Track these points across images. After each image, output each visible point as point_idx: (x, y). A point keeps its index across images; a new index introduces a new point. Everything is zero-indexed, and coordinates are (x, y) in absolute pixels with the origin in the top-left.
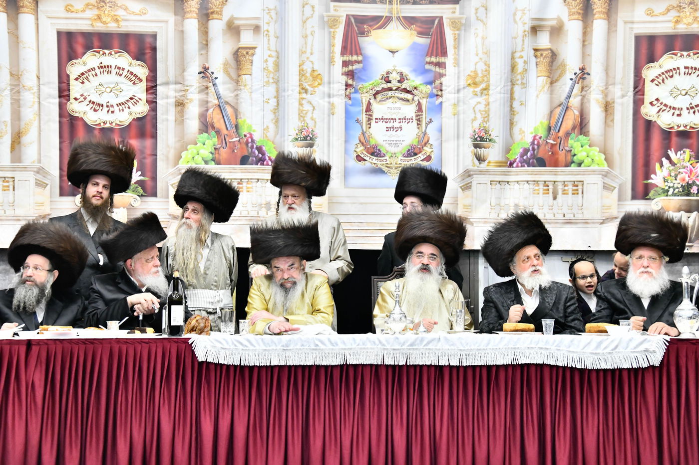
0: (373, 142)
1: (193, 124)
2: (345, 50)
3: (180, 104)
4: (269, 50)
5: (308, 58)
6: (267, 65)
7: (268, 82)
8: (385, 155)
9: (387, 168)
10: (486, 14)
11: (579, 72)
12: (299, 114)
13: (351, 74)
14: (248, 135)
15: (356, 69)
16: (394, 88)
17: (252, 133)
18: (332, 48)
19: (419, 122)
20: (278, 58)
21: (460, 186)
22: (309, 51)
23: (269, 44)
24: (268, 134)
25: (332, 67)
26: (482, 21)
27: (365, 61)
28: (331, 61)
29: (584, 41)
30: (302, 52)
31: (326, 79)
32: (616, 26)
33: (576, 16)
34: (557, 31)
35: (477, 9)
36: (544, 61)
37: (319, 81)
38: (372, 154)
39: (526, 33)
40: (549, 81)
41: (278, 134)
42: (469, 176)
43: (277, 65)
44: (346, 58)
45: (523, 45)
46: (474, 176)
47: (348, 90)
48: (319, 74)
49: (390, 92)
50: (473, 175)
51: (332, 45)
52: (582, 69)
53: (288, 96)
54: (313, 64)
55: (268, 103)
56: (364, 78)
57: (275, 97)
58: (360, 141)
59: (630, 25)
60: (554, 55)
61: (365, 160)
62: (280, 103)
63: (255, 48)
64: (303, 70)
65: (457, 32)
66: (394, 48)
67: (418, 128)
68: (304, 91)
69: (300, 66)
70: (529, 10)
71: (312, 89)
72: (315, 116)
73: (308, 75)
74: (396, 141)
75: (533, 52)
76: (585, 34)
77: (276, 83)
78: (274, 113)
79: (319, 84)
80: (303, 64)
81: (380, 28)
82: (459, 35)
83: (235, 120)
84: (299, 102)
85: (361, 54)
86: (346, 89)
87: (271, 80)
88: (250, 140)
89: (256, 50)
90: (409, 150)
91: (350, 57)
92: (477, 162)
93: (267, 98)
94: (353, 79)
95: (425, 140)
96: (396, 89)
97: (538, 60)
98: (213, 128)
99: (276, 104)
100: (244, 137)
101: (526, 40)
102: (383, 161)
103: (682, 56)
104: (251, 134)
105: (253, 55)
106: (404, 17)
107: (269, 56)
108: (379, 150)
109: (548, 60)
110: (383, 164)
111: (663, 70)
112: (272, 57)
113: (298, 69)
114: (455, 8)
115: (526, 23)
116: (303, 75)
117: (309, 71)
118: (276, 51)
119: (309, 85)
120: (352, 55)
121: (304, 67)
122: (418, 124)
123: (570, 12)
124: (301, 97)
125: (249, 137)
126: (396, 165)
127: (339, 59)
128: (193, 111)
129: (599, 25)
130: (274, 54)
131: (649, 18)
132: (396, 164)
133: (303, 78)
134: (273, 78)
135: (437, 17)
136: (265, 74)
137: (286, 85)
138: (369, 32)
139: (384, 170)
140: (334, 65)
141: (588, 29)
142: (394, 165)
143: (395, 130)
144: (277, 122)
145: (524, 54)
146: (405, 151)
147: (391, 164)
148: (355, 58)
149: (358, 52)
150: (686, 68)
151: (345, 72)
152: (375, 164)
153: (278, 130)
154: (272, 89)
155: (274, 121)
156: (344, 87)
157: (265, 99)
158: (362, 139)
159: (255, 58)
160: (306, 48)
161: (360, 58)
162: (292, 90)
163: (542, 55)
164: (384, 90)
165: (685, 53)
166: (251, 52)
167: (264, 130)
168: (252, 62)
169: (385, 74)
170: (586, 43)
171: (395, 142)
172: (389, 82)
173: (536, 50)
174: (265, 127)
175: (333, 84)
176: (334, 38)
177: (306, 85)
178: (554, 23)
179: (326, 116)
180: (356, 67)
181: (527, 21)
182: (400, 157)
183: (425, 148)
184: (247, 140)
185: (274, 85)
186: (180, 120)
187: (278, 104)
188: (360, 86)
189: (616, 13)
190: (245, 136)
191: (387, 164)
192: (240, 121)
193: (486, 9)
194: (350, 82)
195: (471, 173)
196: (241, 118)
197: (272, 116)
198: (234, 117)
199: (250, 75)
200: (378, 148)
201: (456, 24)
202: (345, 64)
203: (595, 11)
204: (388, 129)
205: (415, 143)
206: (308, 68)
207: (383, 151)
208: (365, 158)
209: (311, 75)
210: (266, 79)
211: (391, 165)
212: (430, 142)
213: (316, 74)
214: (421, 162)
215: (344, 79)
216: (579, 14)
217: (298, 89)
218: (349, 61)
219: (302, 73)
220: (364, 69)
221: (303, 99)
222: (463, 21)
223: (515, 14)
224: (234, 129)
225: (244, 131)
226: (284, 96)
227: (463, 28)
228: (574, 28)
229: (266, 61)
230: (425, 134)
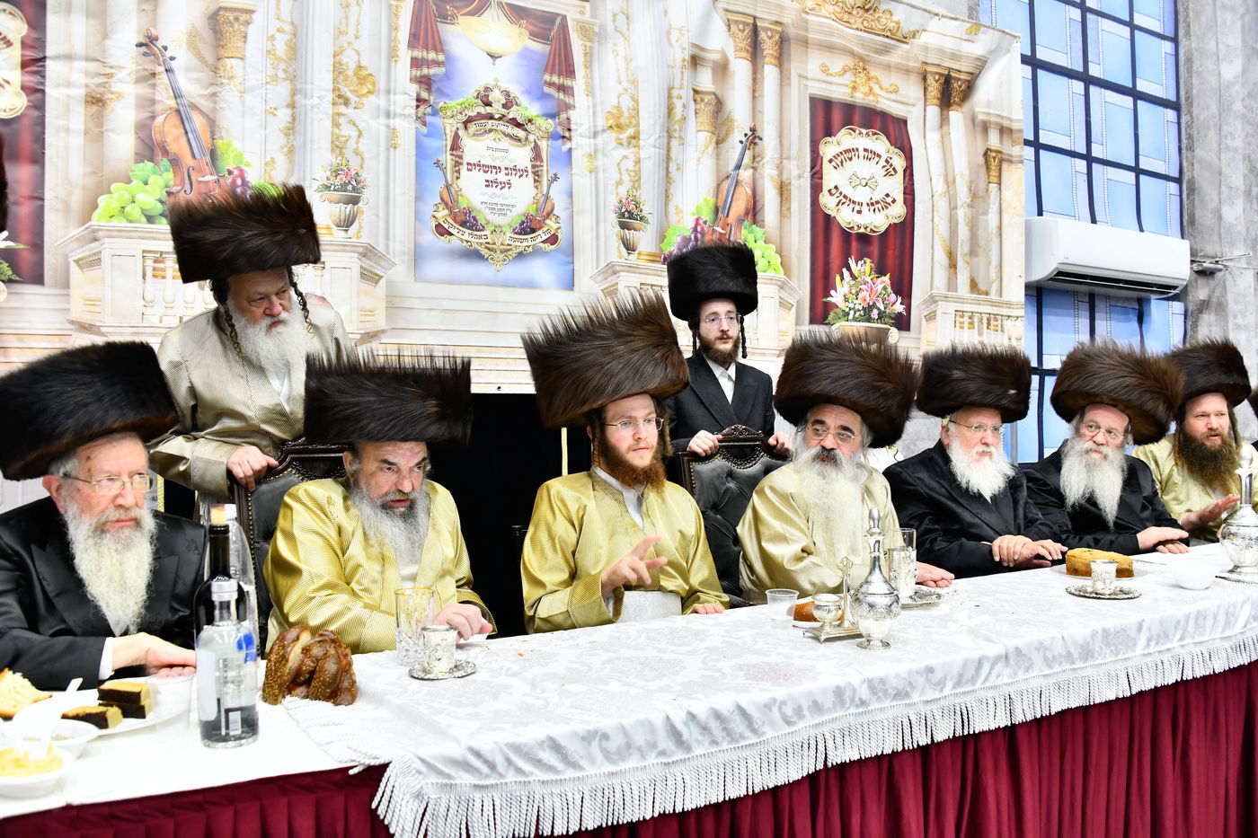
0: (463, 204)
1: (123, 143)
2: (414, 41)
3: (96, 101)
4: (278, 19)
5: (350, 44)
6: (273, 45)
7: (275, 78)
8: (484, 227)
9: (487, 251)
10: (628, 25)
11: (750, 133)
12: (332, 142)
13: (426, 82)
14: (236, 172)
15: (435, 75)
16: (497, 116)
17: (243, 167)
18: (394, 33)
19: (536, 178)
20: (295, 35)
21: (602, 288)
22: (352, 32)
23: (278, 8)
24: (274, 173)
25: (393, 64)
26: (623, 34)
27: (449, 62)
28: (392, 55)
29: (754, 91)
30: (340, 33)
31: (382, 85)
32: (789, 78)
33: (745, 54)
34: (722, 69)
35: (614, 15)
36: (707, 110)
37: (370, 86)
38: (463, 224)
39: (686, 63)
40: (714, 140)
41: (292, 175)
42: (615, 273)
43: (294, 50)
44: (418, 54)
45: (682, 79)
46: (622, 274)
47: (422, 109)
48: (371, 75)
49: (490, 122)
50: (619, 272)
51: (393, 28)
52: (753, 130)
53: (312, 107)
54: (359, 54)
55: (275, 115)
56: (447, 91)
57: (288, 106)
58: (442, 199)
59: (804, 82)
60: (719, 104)
61: (451, 234)
62: (298, 118)
63: (251, 12)
64: (341, 64)
65: (588, 44)
66: (494, 50)
67: (536, 187)
68: (342, 101)
69: (334, 56)
70: (688, 31)
71: (357, 99)
72: (362, 148)
73: (350, 73)
74: (502, 205)
75: (692, 93)
76: (754, 80)
77: (291, 81)
78: (287, 135)
79: (369, 92)
80: (341, 53)
81: (472, 13)
82: (591, 48)
83: (210, 140)
84: (333, 120)
85: (442, 51)
86: (418, 107)
87: (281, 75)
88: (239, 182)
89: (255, 16)
90: (523, 222)
91: (425, 53)
92: (624, 251)
93: (273, 106)
94: (429, 90)
95: (548, 208)
96: (500, 119)
97: (698, 106)
98: (166, 152)
99: (289, 119)
100: (227, 175)
101: (686, 74)
102: (480, 237)
103: (860, 133)
104: (241, 171)
105: (248, 23)
106: (508, 5)
107: (278, 31)
108: (474, 218)
109: (711, 108)
110: (481, 244)
111: (841, 149)
112: (284, 32)
113: (331, 61)
114: (584, 7)
115: (684, 49)
116: (340, 73)
117: (352, 65)
118: (292, 23)
119: (351, 91)
120: (427, 50)
121: (344, 59)
122: (535, 181)
123: (736, 46)
124: (336, 111)
125: (237, 176)
126: (502, 247)
127: (405, 55)
128: (123, 117)
129: (770, 72)
130: (288, 28)
131: (823, 76)
132: (502, 244)
133: (341, 78)
134: (285, 71)
135: (559, 15)
136: (270, 62)
137: (309, 86)
138: (454, 17)
139: (483, 253)
140: (396, 61)
141: (759, 76)
142: (498, 246)
143: (500, 186)
144: (291, 152)
145: (683, 93)
146: (516, 224)
147: (494, 244)
148: (432, 56)
149: (438, 47)
150: (866, 150)
151: (416, 76)
152: (467, 242)
153: (293, 168)
154: (282, 91)
155: (285, 150)
156: (414, 103)
157: (268, 108)
158: (446, 197)
159: (251, 30)
160: (347, 25)
161: (441, 57)
162: (319, 98)
163: (702, 100)
164: (480, 116)
165: (864, 131)
166: (243, 17)
167: (266, 164)
168: (245, 37)
169: (482, 89)
170: (756, 95)
171: (500, 207)
172: (488, 104)
173: (695, 91)
174: (268, 159)
175: (395, 94)
176: (397, 16)
177: (346, 91)
178: (717, 57)
179: (382, 149)
180: (433, 71)
181: (686, 45)
182: (509, 234)
183: (548, 221)
184: (234, 181)
185: (287, 84)
186: (96, 132)
187: (294, 119)
188: (441, 104)
189: (789, 61)
190: (230, 173)
191: (488, 243)
192: (219, 143)
193: (628, 18)
194: (424, 95)
195: (617, 268)
196: (221, 138)
197: (282, 140)
198: (209, 135)
199: (242, 59)
200: (473, 214)
201: (585, 30)
202: (416, 63)
203: (765, 52)
204: (489, 183)
205: (532, 212)
206: (349, 60)
207: (482, 221)
208: (451, 230)
209: (356, 74)
210: (271, 72)
211: (494, 246)
212: (556, 212)
213: (364, 73)
214: (542, 245)
215: (414, 89)
216: (747, 51)
217: (330, 96)
218: (423, 59)
219: (338, 70)
220: (447, 77)
221: (340, 114)
222: (597, 29)
223: (669, 33)
224: (208, 158)
225: (228, 163)
226: (305, 106)
227: (596, 39)
228: (741, 68)
229: (272, 38)
230: (547, 197)
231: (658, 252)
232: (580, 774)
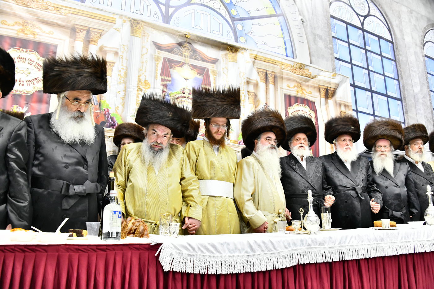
2: (162, 73)
4: (122, 65)
5: (143, 73)
6: (120, 73)
7: (120, 83)
10: (227, 71)
11: (265, 105)
12: (136, 102)
13: (165, 86)
14: (106, 110)
15: (168, 84)
16: (187, 97)
17: (109, 109)
18: (156, 71)
20: (127, 70)
22: (144, 70)
23: (122, 63)
24: (118, 111)
25: (156, 80)
26: (226, 74)
27: (172, 80)
28: (156, 77)
29: (266, 92)
30: (140, 70)
31: (152, 86)
32: (277, 88)
33: (263, 81)
34: (256, 85)
35: (223, 69)
36: (252, 97)
37: (149, 86)
39: (245, 83)
40: (254, 106)
41: (124, 111)
43: (126, 75)
44: (163, 77)
45: (244, 88)
47: (164, 94)
48: (149, 83)
49: (185, 98)
51: (156, 70)
52: (266, 104)
53: (131, 91)
54: (146, 77)
55: (119, 93)
56: (172, 89)
57: (124, 91)
59: (282, 89)
60: (256, 96)
62: (126, 95)
63: (115, 63)
64: (140, 79)
65: (215, 77)
66: (187, 78)
68: (140, 90)
69: (138, 77)
70: (246, 74)
71: (145, 90)
73: (143, 82)
75: (247, 92)
76: (266, 89)
77: (125, 84)
78: (123, 99)
79: (148, 88)
80: (140, 76)
81: (180, 66)
82: (216, 78)
84: (137, 95)
85: (171, 77)
86: (163, 93)
87: (122, 82)
88: (107, 113)
89: (115, 64)
91: (165, 77)
93: (119, 91)
94: (166, 88)
96: (188, 98)
97: (249, 96)
99: (124, 95)
100: (103, 111)
103: (300, 106)
104: (108, 110)
105: (113, 66)
106: (191, 64)
107: (122, 69)
109: (253, 97)
111: (295, 110)
112: (124, 69)
113: (137, 78)
114: (214, 66)
115: (244, 79)
116: (140, 82)
117: (144, 80)
118: (126, 67)
119: (143, 87)
120: (166, 77)
121: (141, 78)
123: (260, 79)
124: (138, 93)
125: (106, 111)
127: (159, 78)
129: (271, 86)
130: (125, 68)
131: (288, 88)
133: (140, 83)
134: (123, 81)
135: (206, 68)
136: (119, 78)
137: (130, 85)
138: (174, 67)
140: (157, 79)
141: (268, 88)
144: (124, 104)
145: (244, 92)
148: (167, 78)
149: (169, 76)
150: (302, 111)
151: (162, 84)
153: (124, 110)
154: (122, 86)
155: (122, 104)
156: (162, 92)
157: (117, 91)
159: (114, 68)
160: (142, 68)
161: (170, 79)
162: (133, 89)
163: (250, 94)
164: (182, 97)
165: (301, 105)
166: (112, 64)
167: (116, 108)
168: (112, 70)
169: (182, 89)
170: (267, 93)
172: (184, 93)
173: (248, 92)
174: (117, 106)
175: (156, 89)
176: (157, 66)
177: (141, 87)
178: (255, 82)
180: (168, 83)
181: (245, 78)
184: (105, 113)
185: (124, 84)
187: (125, 95)
188: (170, 93)
189: (277, 83)
190: (104, 110)
192: (102, 101)
193: (227, 70)
194: (165, 90)
196: (103, 99)
197: (121, 101)
198: (99, 98)
199: (111, 76)
201: (214, 72)
202: (163, 80)
203: (270, 81)
206: (143, 78)
209: (144, 82)
210: (119, 81)
213: (147, 82)
215: (162, 88)
216: (264, 80)
217: (137, 89)
218: (165, 79)
219: (139, 81)
220: (172, 85)
221: (139, 94)
222: (218, 72)
223: (240, 74)
224: (99, 105)
225: (104, 107)
226: (129, 91)
227: (217, 75)
228: (262, 85)
229: (120, 71)
231: (237, 140)
232: (221, 255)
